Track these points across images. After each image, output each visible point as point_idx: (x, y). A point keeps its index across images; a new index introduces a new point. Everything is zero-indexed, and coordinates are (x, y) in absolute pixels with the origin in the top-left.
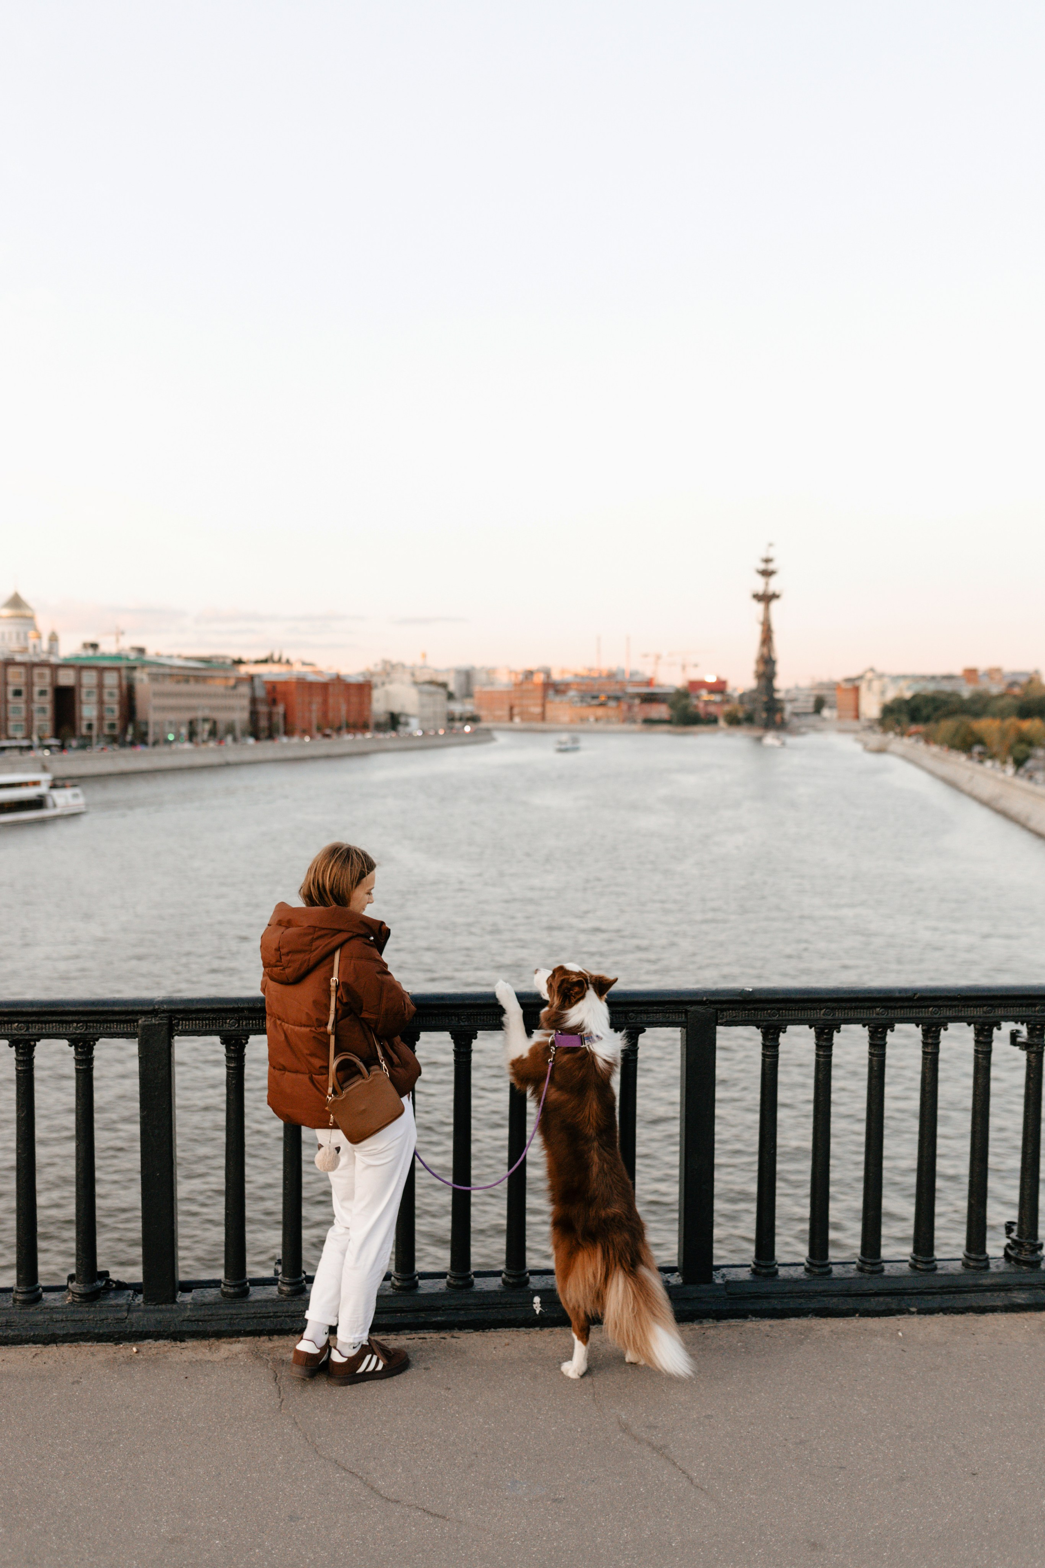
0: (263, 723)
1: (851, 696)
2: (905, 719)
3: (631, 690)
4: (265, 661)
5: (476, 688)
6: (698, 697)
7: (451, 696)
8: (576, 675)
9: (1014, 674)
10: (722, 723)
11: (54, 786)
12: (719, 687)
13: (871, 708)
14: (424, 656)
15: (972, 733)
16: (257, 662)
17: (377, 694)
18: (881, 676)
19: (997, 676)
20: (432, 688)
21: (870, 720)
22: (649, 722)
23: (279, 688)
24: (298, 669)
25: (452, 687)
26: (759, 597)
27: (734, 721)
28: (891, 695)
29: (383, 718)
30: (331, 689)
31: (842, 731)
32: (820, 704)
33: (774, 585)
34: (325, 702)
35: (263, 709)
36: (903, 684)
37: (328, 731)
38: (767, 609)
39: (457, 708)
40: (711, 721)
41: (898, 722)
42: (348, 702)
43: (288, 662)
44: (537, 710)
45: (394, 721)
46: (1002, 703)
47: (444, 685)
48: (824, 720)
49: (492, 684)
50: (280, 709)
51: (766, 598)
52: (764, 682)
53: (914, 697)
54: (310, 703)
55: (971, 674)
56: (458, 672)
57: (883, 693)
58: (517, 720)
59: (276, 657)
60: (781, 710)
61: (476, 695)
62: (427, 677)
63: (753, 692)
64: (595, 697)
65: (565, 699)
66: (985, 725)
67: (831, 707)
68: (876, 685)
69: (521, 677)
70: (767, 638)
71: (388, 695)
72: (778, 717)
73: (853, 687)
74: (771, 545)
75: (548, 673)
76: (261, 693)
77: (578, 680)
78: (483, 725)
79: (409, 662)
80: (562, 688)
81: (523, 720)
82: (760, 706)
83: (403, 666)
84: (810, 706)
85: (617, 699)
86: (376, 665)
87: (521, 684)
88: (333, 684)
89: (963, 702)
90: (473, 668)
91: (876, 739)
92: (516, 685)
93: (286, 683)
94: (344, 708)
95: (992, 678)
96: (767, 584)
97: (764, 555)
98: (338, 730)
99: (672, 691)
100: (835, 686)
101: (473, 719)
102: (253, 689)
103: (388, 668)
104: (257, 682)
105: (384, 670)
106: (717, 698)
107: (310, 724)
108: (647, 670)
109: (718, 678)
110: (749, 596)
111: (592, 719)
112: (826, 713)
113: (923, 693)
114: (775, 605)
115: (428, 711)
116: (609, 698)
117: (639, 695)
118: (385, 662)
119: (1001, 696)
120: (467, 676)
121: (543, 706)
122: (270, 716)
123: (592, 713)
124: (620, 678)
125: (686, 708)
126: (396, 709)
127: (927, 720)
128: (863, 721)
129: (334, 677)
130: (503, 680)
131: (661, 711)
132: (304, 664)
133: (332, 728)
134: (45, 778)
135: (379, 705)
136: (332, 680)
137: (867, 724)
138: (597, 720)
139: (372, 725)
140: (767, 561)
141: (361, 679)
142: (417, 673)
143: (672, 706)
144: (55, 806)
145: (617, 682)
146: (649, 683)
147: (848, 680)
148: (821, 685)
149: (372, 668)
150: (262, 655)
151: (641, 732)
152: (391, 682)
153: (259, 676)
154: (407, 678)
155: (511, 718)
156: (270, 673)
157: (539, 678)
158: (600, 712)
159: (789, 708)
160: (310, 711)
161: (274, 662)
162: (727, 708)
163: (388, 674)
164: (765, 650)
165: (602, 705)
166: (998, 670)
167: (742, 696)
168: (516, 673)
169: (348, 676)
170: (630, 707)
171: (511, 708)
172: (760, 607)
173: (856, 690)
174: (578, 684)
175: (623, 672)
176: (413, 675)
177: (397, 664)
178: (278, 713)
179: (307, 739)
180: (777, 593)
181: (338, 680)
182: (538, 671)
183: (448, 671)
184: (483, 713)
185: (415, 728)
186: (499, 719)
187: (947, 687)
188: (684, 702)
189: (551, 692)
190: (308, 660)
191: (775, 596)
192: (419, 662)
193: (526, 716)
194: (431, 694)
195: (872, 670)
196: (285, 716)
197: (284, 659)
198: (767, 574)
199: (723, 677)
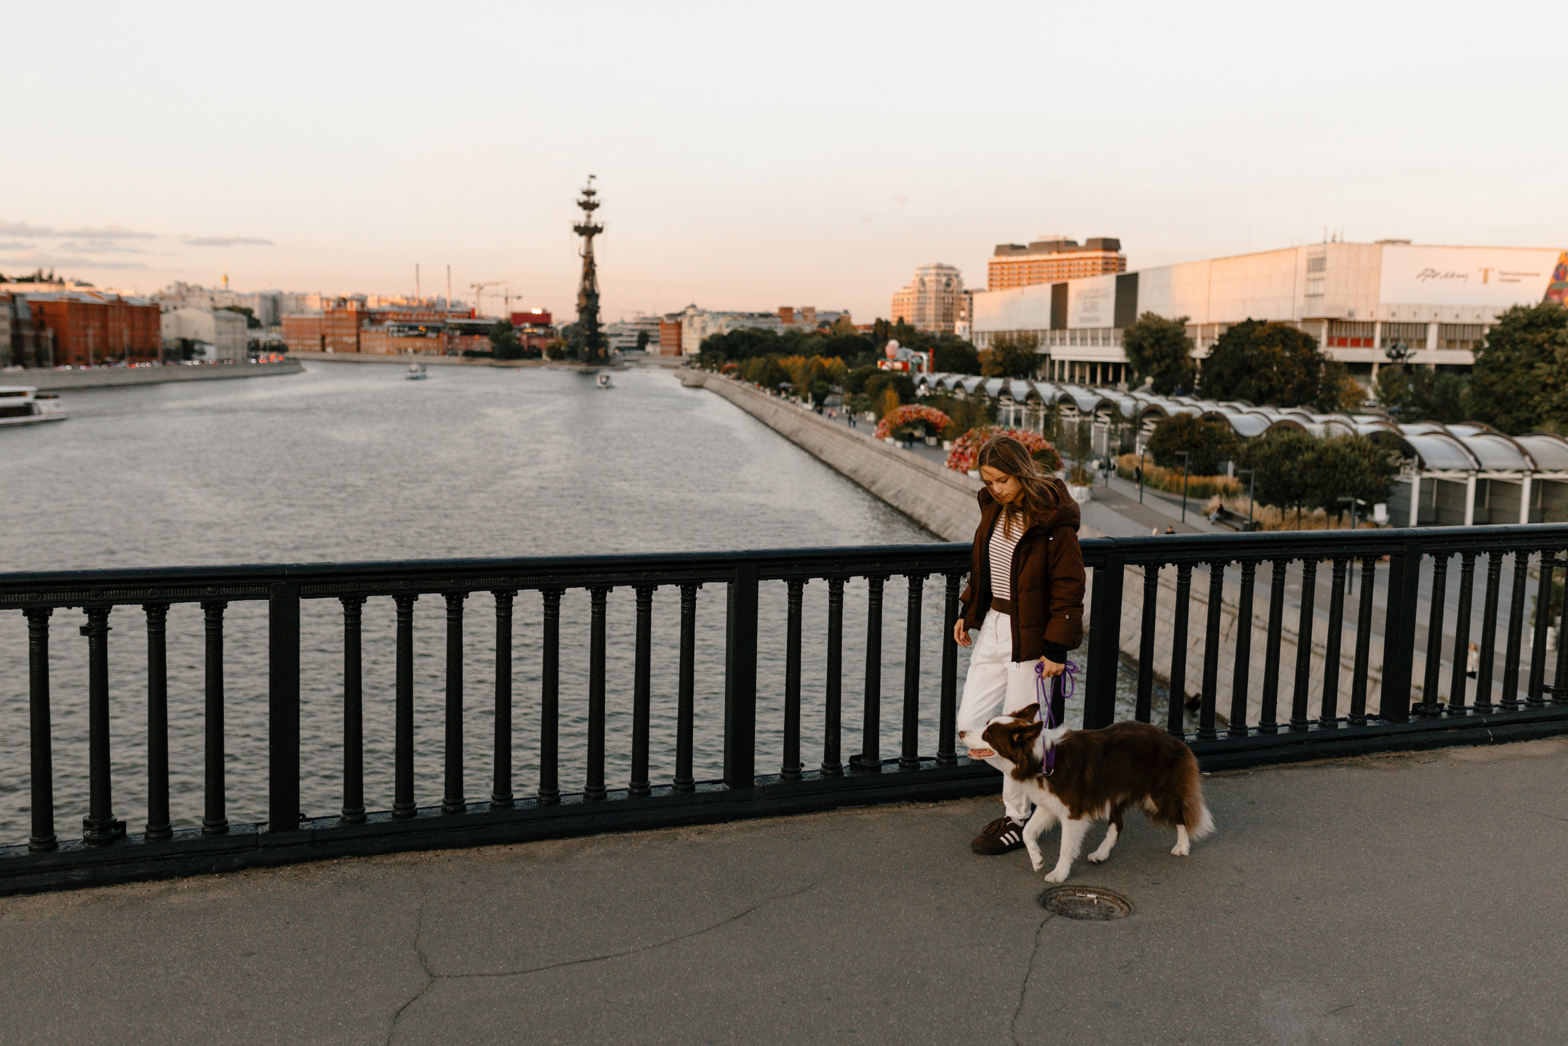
0: (29, 348)
1: (675, 331)
2: (722, 355)
3: (451, 321)
4: (30, 280)
5: (284, 316)
6: (521, 330)
7: (254, 324)
8: (393, 304)
9: (826, 313)
10: (545, 357)
11: (38, 397)
12: (543, 320)
13: (692, 344)
14: (226, 279)
15: (778, 369)
16: (21, 280)
17: (165, 319)
18: (702, 313)
19: (810, 315)
20: (232, 314)
21: (691, 356)
22: (471, 355)
23: (47, 309)
24: (70, 288)
25: (257, 314)
26: (580, 230)
27: (557, 355)
28: (711, 330)
29: (174, 345)
30: (110, 311)
31: (664, 367)
32: (644, 339)
33: (597, 218)
34: (104, 327)
35: (28, 332)
36: (722, 321)
37: (108, 359)
38: (589, 241)
39: (262, 336)
40: (533, 354)
41: (716, 358)
42: (132, 328)
43: (61, 282)
44: (352, 340)
45: (187, 349)
46: (811, 341)
47: (248, 312)
48: (648, 354)
49: (303, 311)
50: (49, 333)
51: (588, 231)
52: (586, 316)
53: (731, 334)
54: (86, 327)
55: (786, 312)
56: (264, 297)
57: (704, 329)
58: (329, 350)
59: (45, 276)
60: (605, 345)
61: (284, 322)
62: (229, 303)
63: (576, 325)
64: (411, 328)
65: (381, 329)
66: (794, 363)
67: (654, 342)
68: (697, 321)
69: (332, 305)
70: (589, 271)
71: (179, 319)
72: (601, 352)
73: (676, 322)
74: (592, 177)
75: (363, 302)
76: (24, 315)
77: (395, 309)
78: (290, 354)
79: (207, 285)
80: (378, 317)
81: (335, 350)
82: (582, 339)
83: (201, 289)
84: (634, 341)
85: (437, 330)
86: (169, 288)
87: (333, 312)
88: (113, 307)
89: (777, 339)
90: (281, 293)
91: (693, 375)
92: (327, 313)
93: (55, 304)
94: (126, 333)
95: (805, 317)
96: (589, 216)
97: (586, 187)
98: (121, 358)
99: (494, 322)
100: (658, 322)
101: (281, 348)
102: (15, 309)
103: (184, 292)
104: (19, 302)
105: (179, 293)
106: (541, 331)
107: (87, 350)
108: (469, 301)
109: (544, 311)
110: (571, 228)
111: (410, 350)
112: (649, 348)
113: (741, 329)
114: (597, 238)
115: (226, 339)
116: (427, 328)
117: (460, 327)
118: (180, 285)
119: (814, 334)
120: (275, 302)
121: (358, 336)
122: (37, 341)
123: (410, 344)
124: (439, 308)
125: (509, 339)
126: (190, 336)
127: (741, 357)
128: (685, 358)
129: (115, 298)
130: (315, 306)
131: (482, 343)
132: (80, 284)
133: (113, 356)
134: (30, 389)
135: (169, 331)
136: (112, 302)
137: (688, 359)
138: (415, 352)
139: (160, 352)
140: (589, 193)
141: (147, 302)
142: (217, 298)
143: (494, 339)
144: (40, 413)
145: (436, 312)
146: (471, 314)
147: (671, 316)
148: (645, 321)
149: (165, 290)
150: (28, 272)
151: (462, 365)
152: (183, 307)
153: (22, 295)
154: (206, 303)
155: (323, 349)
156: (37, 293)
157: (354, 306)
158: (419, 343)
159: (613, 342)
160: (86, 336)
161: (42, 280)
162: (550, 341)
163: (183, 298)
164: (587, 283)
165: (421, 336)
166: (812, 310)
167: (566, 329)
168: (328, 300)
169: (132, 298)
170: (451, 339)
171: (323, 338)
172: (583, 240)
173: (679, 325)
174: (395, 313)
175: (445, 301)
176: (212, 299)
177: (194, 287)
178: (47, 338)
179: (83, 368)
180: (600, 226)
181: (119, 303)
182: (353, 299)
183: (252, 296)
184: (291, 342)
185: (211, 354)
186: (310, 349)
187: (764, 325)
188: (506, 334)
189: (366, 322)
190: (84, 280)
191: (597, 230)
192: (221, 285)
193: (339, 347)
194: (229, 320)
195: (693, 306)
196: (55, 341)
197: (56, 278)
198: (589, 206)
199: (549, 310)
